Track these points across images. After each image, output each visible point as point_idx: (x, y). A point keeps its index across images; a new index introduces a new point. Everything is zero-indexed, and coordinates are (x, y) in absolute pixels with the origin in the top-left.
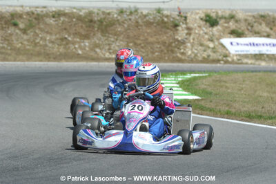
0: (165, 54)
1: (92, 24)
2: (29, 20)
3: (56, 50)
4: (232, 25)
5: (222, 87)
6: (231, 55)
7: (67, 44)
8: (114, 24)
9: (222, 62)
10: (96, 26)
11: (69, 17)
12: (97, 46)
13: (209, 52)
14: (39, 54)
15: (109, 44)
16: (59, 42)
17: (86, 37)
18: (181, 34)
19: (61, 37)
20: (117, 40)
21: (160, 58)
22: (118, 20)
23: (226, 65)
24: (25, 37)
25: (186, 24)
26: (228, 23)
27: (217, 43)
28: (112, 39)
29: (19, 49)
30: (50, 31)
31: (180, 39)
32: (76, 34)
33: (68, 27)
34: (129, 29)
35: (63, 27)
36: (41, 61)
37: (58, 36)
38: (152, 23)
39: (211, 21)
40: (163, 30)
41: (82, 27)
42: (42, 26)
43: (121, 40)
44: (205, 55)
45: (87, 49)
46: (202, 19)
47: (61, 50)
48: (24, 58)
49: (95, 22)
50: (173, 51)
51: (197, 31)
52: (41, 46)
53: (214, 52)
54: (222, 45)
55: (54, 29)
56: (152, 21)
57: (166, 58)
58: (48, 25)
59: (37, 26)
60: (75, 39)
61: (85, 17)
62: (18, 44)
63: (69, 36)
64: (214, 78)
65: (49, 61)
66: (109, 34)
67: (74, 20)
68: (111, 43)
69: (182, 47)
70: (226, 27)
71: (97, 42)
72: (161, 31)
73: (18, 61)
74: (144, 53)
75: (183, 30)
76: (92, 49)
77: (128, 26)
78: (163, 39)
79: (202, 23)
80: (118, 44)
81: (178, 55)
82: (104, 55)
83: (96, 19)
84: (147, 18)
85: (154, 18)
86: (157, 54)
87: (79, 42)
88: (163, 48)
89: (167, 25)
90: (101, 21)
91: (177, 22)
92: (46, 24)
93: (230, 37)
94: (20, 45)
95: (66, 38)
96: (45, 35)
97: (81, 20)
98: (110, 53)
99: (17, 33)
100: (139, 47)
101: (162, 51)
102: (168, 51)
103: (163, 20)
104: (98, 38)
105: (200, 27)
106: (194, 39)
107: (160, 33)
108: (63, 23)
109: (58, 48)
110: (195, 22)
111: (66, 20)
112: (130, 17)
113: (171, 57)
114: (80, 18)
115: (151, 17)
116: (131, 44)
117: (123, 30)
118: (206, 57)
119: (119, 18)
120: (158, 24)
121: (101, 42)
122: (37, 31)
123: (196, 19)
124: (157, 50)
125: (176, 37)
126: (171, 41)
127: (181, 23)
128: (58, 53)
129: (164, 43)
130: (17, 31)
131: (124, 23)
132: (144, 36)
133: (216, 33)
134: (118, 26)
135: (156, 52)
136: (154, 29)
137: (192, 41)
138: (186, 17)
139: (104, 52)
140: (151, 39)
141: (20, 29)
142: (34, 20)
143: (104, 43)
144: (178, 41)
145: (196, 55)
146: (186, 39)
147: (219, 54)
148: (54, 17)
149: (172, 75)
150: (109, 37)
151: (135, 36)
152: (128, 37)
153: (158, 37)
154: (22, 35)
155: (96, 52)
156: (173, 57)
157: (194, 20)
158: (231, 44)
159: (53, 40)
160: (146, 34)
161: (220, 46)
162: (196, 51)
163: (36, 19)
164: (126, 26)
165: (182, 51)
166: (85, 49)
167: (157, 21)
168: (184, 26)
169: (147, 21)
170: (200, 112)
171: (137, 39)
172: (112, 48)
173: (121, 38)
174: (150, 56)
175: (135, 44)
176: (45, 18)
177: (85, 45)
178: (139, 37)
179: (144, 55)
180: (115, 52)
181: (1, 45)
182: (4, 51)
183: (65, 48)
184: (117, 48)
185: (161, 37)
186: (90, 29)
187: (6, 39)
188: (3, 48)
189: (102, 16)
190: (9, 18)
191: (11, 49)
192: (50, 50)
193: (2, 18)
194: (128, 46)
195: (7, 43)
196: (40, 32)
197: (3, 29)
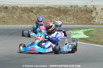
0: (87, 22)
1: (60, 11)
2: (37, 10)
5: (100, 33)
7: (51, 18)
8: (68, 11)
10: (62, 12)
11: (52, 8)
15: (66, 18)
16: (48, 18)
17: (58, 16)
18: (94, 14)
19: (49, 16)
20: (69, 17)
22: (70, 10)
24: (36, 16)
25: (96, 11)
28: (68, 17)
29: (33, 20)
30: (45, 14)
31: (93, 16)
32: (54, 15)
35: (50, 12)
37: (48, 15)
38: (83, 11)
40: (87, 13)
41: (57, 12)
43: (71, 17)
44: (102, 22)
46: (102, 9)
49: (62, 10)
50: (90, 21)
51: (100, 14)
55: (46, 13)
56: (83, 10)
57: (88, 23)
58: (44, 11)
59: (40, 12)
60: (54, 17)
61: (58, 9)
63: (52, 16)
64: (98, 30)
66: (67, 15)
67: (54, 10)
68: (67, 18)
69: (94, 19)
71: (62, 18)
74: (79, 21)
75: (94, 13)
77: (74, 12)
81: (92, 22)
82: (65, 22)
83: (62, 9)
84: (81, 9)
85: (84, 9)
86: (84, 22)
87: (55, 18)
88: (87, 20)
89: (88, 11)
90: (64, 10)
91: (92, 10)
92: (43, 11)
96: (43, 15)
98: (67, 22)
99: (33, 15)
100: (78, 19)
101: (86, 21)
102: (88, 21)
103: (87, 9)
104: (62, 16)
105: (101, 12)
107: (86, 14)
109: (47, 20)
111: (51, 10)
112: (75, 8)
113: (90, 23)
114: (56, 9)
115: (83, 8)
116: (75, 18)
117: (72, 13)
119: (71, 9)
120: (85, 11)
121: (63, 18)
122: (40, 14)
123: (99, 9)
125: (92, 16)
126: (90, 17)
129: (87, 18)
130: (33, 14)
131: (72, 11)
132: (79, 15)
134: (70, 12)
135: (84, 21)
136: (84, 13)
137: (98, 17)
138: (96, 8)
139: (64, 21)
140: (82, 17)
141: (34, 13)
142: (39, 10)
143: (65, 18)
144: (92, 17)
145: (99, 22)
146: (96, 16)
148: (46, 9)
150: (66, 16)
151: (76, 15)
152: (74, 16)
153: (85, 16)
154: (35, 15)
156: (91, 23)
159: (46, 17)
160: (80, 15)
163: (40, 9)
164: (73, 12)
165: (94, 21)
167: (85, 10)
168: (95, 12)
169: (81, 10)
170: (87, 42)
171: (77, 16)
172: (68, 20)
173: (71, 16)
174: (82, 23)
175: (76, 18)
176: (43, 9)
177: (58, 19)
178: (78, 15)
179: (79, 22)
180: (68, 21)
181: (27, 19)
182: (27, 21)
183: (50, 20)
184: (69, 20)
185: (86, 16)
186: (60, 13)
187: (29, 17)
188: (27, 20)
189: (64, 8)
190: (30, 9)
191: (30, 20)
192: (44, 21)
193: (28, 9)
194: (73, 19)
195: (29, 18)
196: (41, 14)
197: (28, 13)
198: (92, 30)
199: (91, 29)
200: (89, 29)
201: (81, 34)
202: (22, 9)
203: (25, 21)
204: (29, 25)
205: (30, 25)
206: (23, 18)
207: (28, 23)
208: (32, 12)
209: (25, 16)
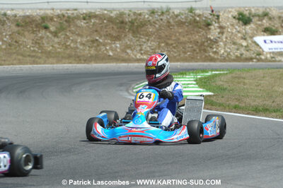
0: (197, 53)
1: (122, 25)
2: (60, 23)
3: (87, 52)
4: (266, 23)
5: (239, 83)
6: (265, 53)
7: (98, 45)
8: (145, 24)
9: (254, 60)
10: (127, 27)
11: (101, 18)
12: (129, 47)
13: (242, 50)
14: (69, 57)
15: (140, 45)
16: (89, 44)
17: (118, 38)
18: (214, 33)
19: (92, 39)
20: (148, 40)
21: (192, 58)
22: (149, 21)
23: (258, 63)
24: (56, 40)
25: (219, 22)
26: (261, 20)
27: (250, 42)
28: (144, 40)
29: (49, 52)
30: (81, 33)
31: (212, 38)
32: (108, 36)
33: (99, 29)
34: (161, 29)
35: (94, 29)
36: (70, 63)
37: (88, 38)
38: (185, 23)
39: (244, 19)
40: (195, 29)
41: (113, 28)
42: (73, 29)
43: (152, 41)
44: (238, 53)
45: (118, 50)
46: (234, 18)
47: (92, 52)
48: (55, 61)
49: (126, 23)
50: (205, 51)
51: (229, 30)
52: (71, 48)
53: (247, 51)
54: (255, 42)
55: (84, 31)
56: (184, 20)
57: (199, 58)
58: (79, 27)
59: (68, 29)
60: (106, 41)
61: (116, 18)
62: (48, 47)
63: (100, 38)
64: (234, 75)
65: (78, 63)
66: (140, 34)
67: (105, 21)
68: (142, 43)
69: (214, 46)
70: (260, 25)
71: (129, 43)
72: (193, 30)
73: (48, 64)
74: (175, 53)
75: (215, 29)
76: (124, 51)
77: (160, 26)
78: (195, 38)
79: (235, 21)
80: (149, 44)
81: (211, 54)
82: (135, 56)
83: (127, 20)
84: (179, 17)
85: (186, 18)
86: (189, 53)
87: (110, 44)
88: (195, 47)
89: (199, 24)
90: (132, 23)
91: (209, 21)
92: (77, 26)
93: (264, 35)
94: (51, 48)
95: (97, 40)
96: (76, 37)
97: (112, 22)
98: (142, 54)
99: (48, 36)
100: (171, 47)
101: (194, 50)
102: (200, 50)
103: (195, 19)
104: (129, 39)
105: (232, 25)
106: (226, 38)
107: (192, 32)
108: (94, 25)
109: (89, 50)
110: (228, 21)
111: (97, 21)
112: (161, 17)
113: (203, 57)
114: (111, 20)
115: (183, 17)
116: (163, 45)
117: (154, 30)
118: (239, 55)
119: (151, 18)
120: (190, 23)
121: (132, 43)
122: (68, 34)
123: (229, 18)
124: (189, 49)
125: (209, 36)
126: (203, 40)
127: (214, 22)
128: (89, 55)
129: (196, 43)
130: (48, 34)
131: (156, 23)
132: (175, 36)
133: (249, 31)
134: (149, 26)
135: (188, 51)
136: (186, 29)
137: (224, 40)
138: (218, 16)
139: (135, 53)
140: (182, 39)
141: (51, 32)
142: (65, 23)
143: (136, 44)
144: (210, 39)
145: (229, 54)
146: (219, 38)
147: (252, 52)
148: (84, 19)
149: (193, 73)
150: (140, 38)
151: (166, 36)
152: (160, 37)
153: (190, 36)
154: (53, 38)
155: (128, 53)
156: (206, 56)
157: (227, 19)
158: (265, 41)
159: (84, 42)
160: (178, 34)
161: (253, 44)
162: (229, 50)
163: (66, 21)
164: (157, 26)
165: (215, 50)
166: (116, 50)
167: (189, 20)
168: (217, 25)
169: (179, 21)
170: (209, 107)
171: (169, 39)
172: (143, 48)
173: (153, 38)
174: (182, 55)
175: (167, 44)
176: (75, 20)
177: (117, 47)
178: (171, 37)
179: (175, 55)
180: (146, 53)
181: (32, 49)
182: (34, 54)
183: (96, 50)
184: (148, 49)
185: (193, 36)
186: (121, 30)
187: (37, 42)
188: (34, 51)
189: (133, 17)
190: (40, 22)
191: (42, 52)
192: (80, 53)
193: (34, 21)
194: (159, 47)
195: (37, 46)
196: (71, 35)
197: (33, 32)
198: (216, 75)
199: (214, 72)
200: (207, 72)
201: (190, 86)
202: (17, 21)
203: (28, 54)
204: (40, 64)
205: (44, 64)
206: (22, 47)
207: (37, 59)
208: (46, 28)
209: (27, 40)
